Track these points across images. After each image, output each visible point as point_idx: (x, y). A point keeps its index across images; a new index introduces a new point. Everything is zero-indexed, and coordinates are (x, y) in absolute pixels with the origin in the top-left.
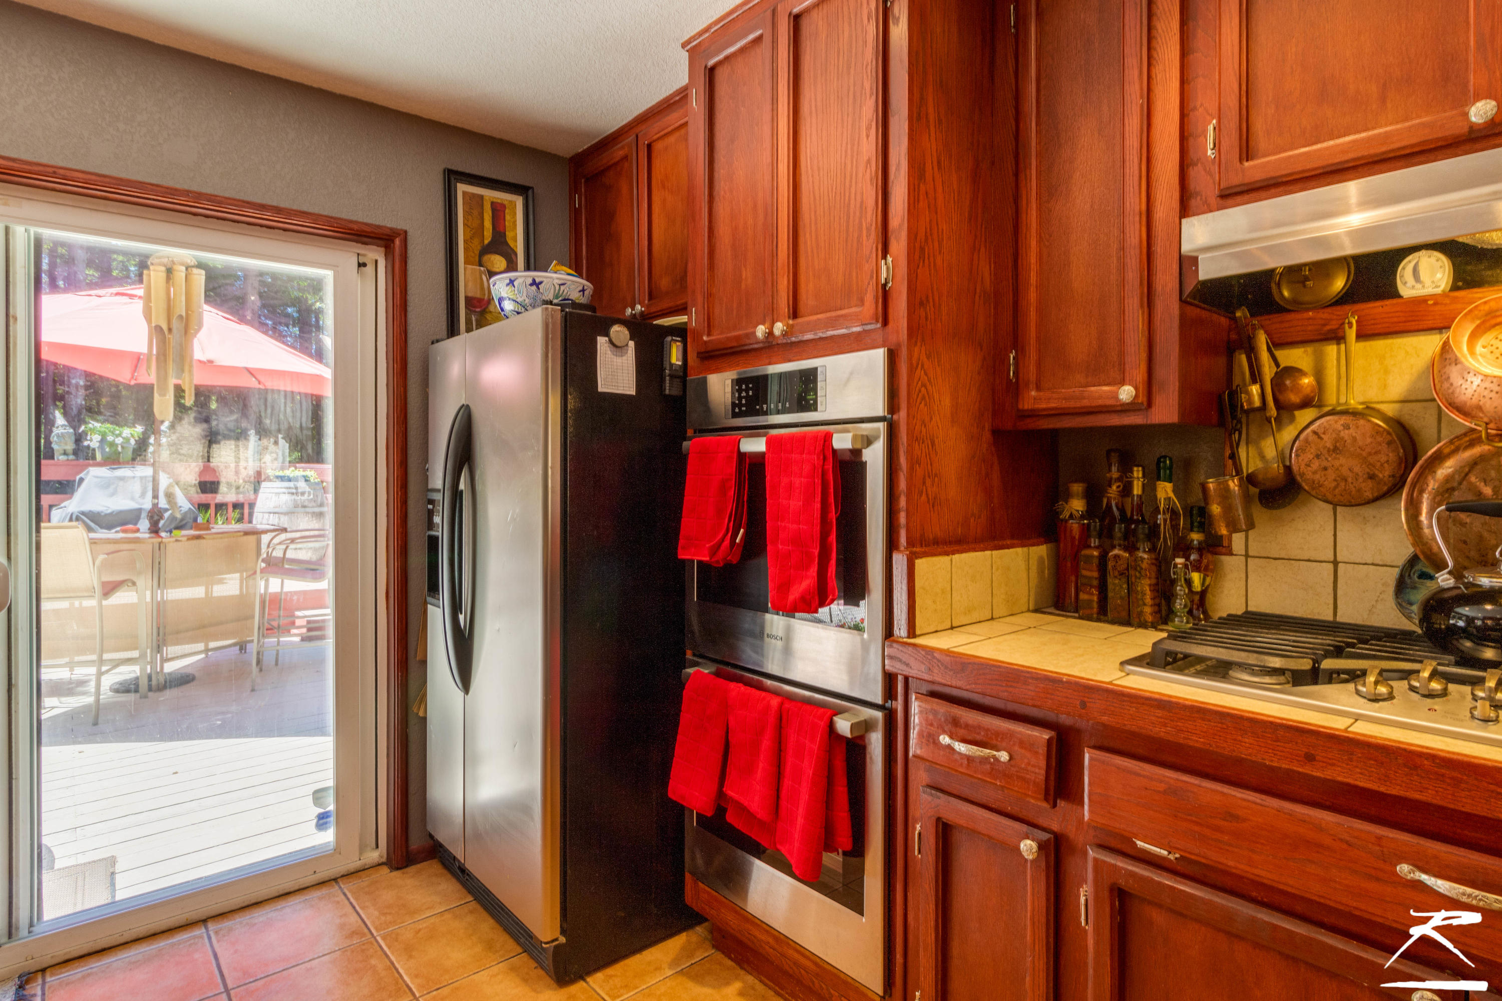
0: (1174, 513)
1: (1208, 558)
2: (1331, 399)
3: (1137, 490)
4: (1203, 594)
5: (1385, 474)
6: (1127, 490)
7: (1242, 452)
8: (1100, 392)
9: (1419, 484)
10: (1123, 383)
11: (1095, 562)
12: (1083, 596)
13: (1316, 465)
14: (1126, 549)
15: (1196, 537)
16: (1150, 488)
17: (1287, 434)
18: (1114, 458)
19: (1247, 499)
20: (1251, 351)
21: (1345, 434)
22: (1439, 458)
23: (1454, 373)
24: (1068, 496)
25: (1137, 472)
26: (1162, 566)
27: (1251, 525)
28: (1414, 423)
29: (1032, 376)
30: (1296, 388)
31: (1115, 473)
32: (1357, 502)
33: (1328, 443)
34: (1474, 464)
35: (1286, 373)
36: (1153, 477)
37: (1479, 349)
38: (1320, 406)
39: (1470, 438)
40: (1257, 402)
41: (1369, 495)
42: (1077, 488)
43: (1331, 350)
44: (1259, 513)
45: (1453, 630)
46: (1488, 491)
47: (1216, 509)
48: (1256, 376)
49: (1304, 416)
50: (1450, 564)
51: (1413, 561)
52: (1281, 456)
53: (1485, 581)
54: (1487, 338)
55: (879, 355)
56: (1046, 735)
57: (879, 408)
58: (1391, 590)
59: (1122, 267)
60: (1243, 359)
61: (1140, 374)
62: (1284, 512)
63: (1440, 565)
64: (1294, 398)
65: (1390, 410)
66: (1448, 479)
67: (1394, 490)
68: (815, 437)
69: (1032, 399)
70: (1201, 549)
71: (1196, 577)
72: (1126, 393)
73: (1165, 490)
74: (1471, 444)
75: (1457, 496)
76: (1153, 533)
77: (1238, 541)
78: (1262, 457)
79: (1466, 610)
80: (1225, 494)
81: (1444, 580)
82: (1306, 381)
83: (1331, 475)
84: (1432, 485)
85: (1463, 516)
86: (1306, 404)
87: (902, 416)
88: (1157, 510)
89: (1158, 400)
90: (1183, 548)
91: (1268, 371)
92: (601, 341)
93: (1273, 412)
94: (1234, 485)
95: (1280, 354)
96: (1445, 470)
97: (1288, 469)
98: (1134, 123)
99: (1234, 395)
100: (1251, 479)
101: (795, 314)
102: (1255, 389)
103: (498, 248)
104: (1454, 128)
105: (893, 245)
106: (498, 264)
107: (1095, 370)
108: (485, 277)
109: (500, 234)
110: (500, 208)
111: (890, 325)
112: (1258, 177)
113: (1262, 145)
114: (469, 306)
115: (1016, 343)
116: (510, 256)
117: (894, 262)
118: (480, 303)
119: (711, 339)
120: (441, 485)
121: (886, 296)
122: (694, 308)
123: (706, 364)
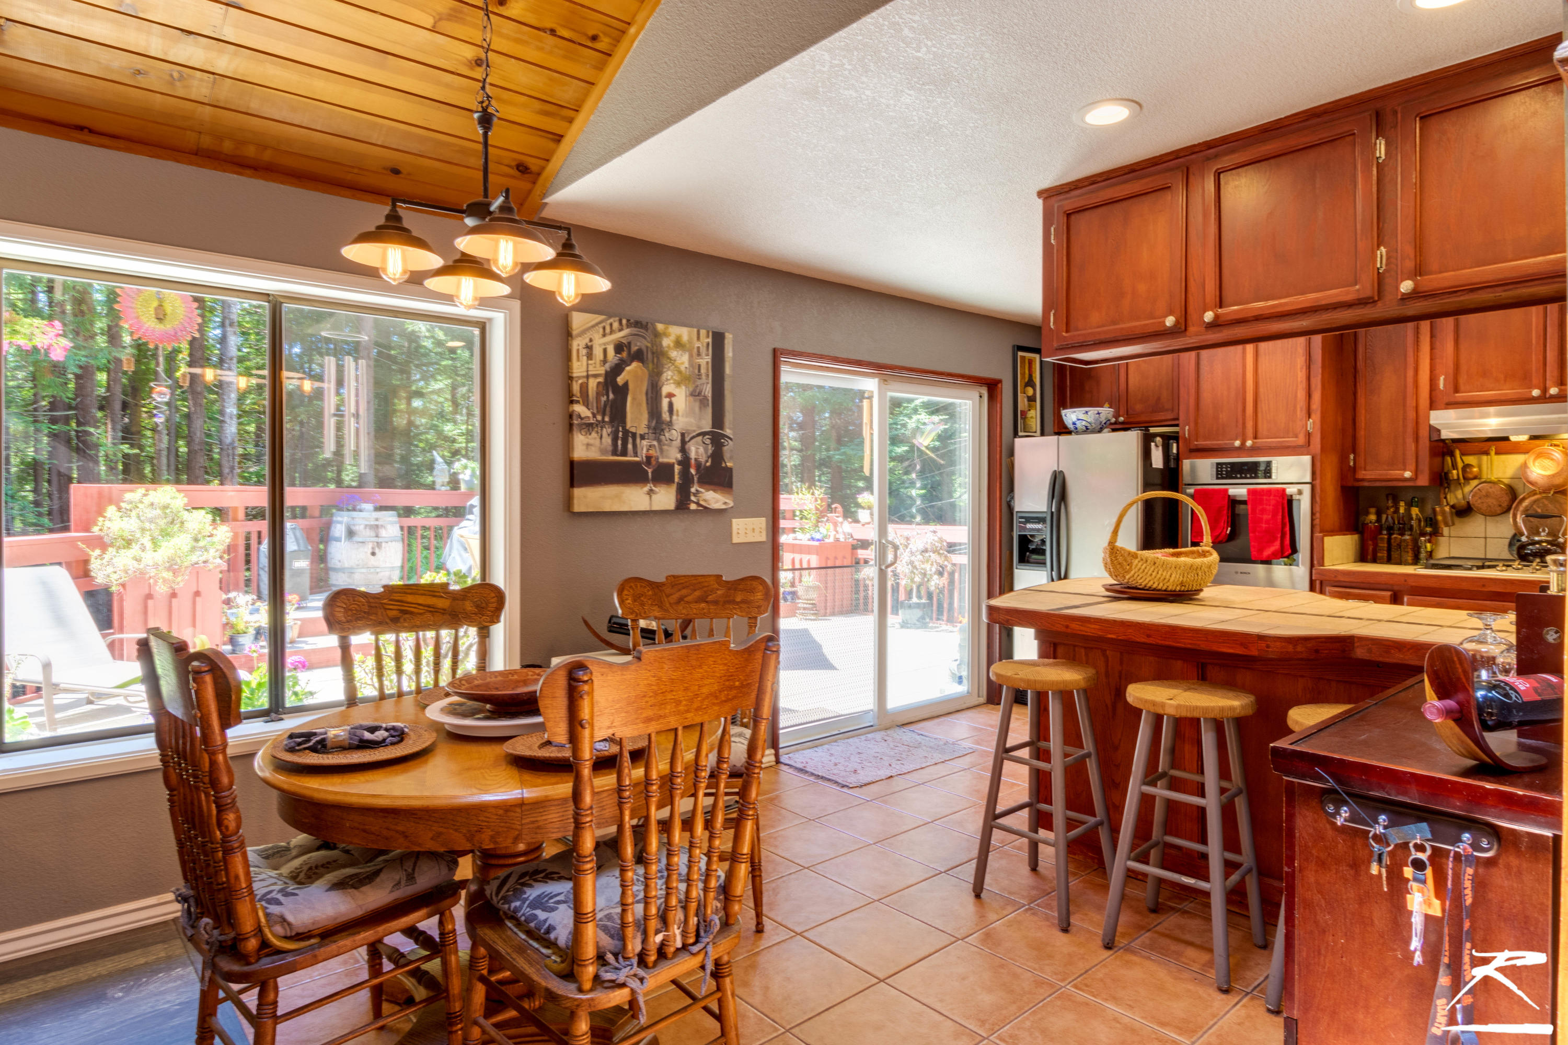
0: (1420, 521)
1: (1434, 538)
2: (1485, 476)
3: (1402, 510)
4: (1431, 552)
5: (1505, 504)
6: (1397, 511)
7: (1448, 497)
8: (1395, 473)
9: (1517, 508)
10: (1405, 470)
11: (1386, 541)
12: (1379, 555)
13: (1479, 501)
14: (1400, 534)
15: (1428, 530)
16: (1408, 511)
17: (1467, 489)
18: (1390, 497)
19: (1451, 513)
20: (1452, 455)
21: (1490, 490)
22: (1524, 499)
23: (1528, 471)
24: (1368, 513)
25: (1402, 504)
26: (1415, 542)
27: (1453, 524)
28: (1515, 487)
29: (1363, 465)
30: (1471, 472)
31: (1390, 503)
32: (1494, 515)
33: (1484, 493)
34: (1535, 501)
35: (1467, 467)
36: (1410, 505)
37: (1537, 464)
38: (1480, 479)
39: (1534, 493)
40: (1455, 477)
41: (1499, 512)
42: (1373, 510)
43: (1485, 458)
44: (1457, 520)
45: (1527, 554)
46: (1539, 510)
47: (1440, 518)
48: (1454, 466)
49: (1474, 483)
50: (1526, 533)
51: (1515, 535)
52: (1464, 498)
53: (1537, 538)
54: (1539, 460)
55: (1307, 459)
56: (1389, 593)
57: (1308, 479)
58: (1507, 547)
59: (1405, 426)
60: (1449, 459)
61: (1413, 467)
62: (1466, 519)
63: (1522, 534)
64: (1470, 476)
65: (1506, 481)
66: (1527, 506)
67: (1508, 510)
68: (1277, 490)
69: (1361, 474)
70: (1431, 534)
71: (1428, 545)
72: (1408, 474)
73: (1415, 511)
74: (1535, 494)
75: (1530, 512)
76: (1411, 528)
77: (1446, 531)
78: (1456, 498)
79: (1530, 547)
80: (1443, 513)
81: (1524, 539)
82: (1475, 470)
83: (1485, 505)
84: (1521, 508)
85: (1531, 519)
86: (1475, 478)
87: (1318, 482)
88: (1412, 519)
89: (1420, 477)
90: (1423, 534)
91: (1460, 465)
92: (1153, 444)
93: (1462, 480)
94: (1447, 509)
95: (1464, 458)
96: (1526, 503)
97: (1468, 503)
98: (1410, 373)
99: (1446, 474)
100: (1453, 507)
101: (1256, 438)
102: (1455, 472)
103: (1030, 383)
104: (1527, 396)
105: (1313, 416)
106: (1030, 391)
107: (1392, 464)
108: (1026, 400)
109: (1031, 376)
110: (1031, 362)
111: (1312, 446)
112: (1461, 400)
113: (1462, 388)
114: (1022, 415)
115: (1354, 452)
116: (1034, 387)
117: (1314, 422)
118: (1024, 413)
119: (1201, 443)
120: (1045, 510)
121: (1309, 435)
122: (1187, 428)
123: (1194, 454)
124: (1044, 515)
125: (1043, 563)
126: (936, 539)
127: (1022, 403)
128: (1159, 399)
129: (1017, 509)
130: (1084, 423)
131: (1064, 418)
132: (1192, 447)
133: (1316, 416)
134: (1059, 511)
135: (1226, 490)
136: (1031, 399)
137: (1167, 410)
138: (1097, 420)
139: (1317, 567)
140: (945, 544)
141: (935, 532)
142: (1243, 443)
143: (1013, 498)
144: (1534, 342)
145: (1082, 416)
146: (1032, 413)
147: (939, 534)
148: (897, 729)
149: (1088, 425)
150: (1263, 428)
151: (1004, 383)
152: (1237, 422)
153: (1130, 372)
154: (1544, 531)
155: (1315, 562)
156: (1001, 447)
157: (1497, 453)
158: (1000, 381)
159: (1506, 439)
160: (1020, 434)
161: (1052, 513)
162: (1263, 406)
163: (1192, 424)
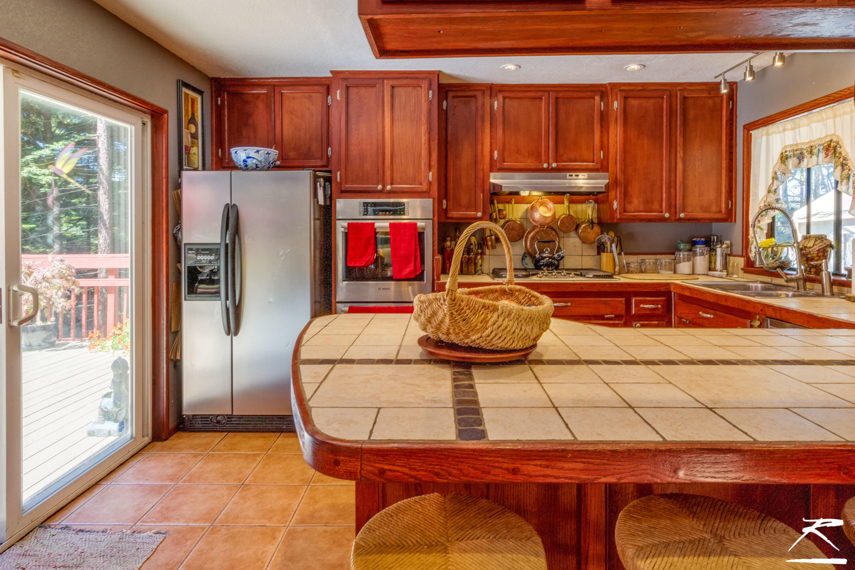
2: (508, 217)
5: (520, 234)
8: (471, 214)
9: (526, 237)
10: (477, 211)
13: (508, 233)
15: (480, 251)
18: (458, 230)
20: (493, 203)
22: (530, 232)
23: (533, 213)
27: (491, 249)
29: (452, 208)
30: (502, 214)
32: (513, 240)
34: (537, 232)
35: (500, 210)
38: (506, 218)
39: (536, 227)
40: (495, 217)
41: (516, 239)
43: (509, 205)
47: (489, 243)
48: (494, 210)
49: (503, 221)
51: (525, 253)
53: (544, 255)
55: (431, 201)
57: (431, 216)
59: (476, 182)
61: (482, 210)
64: (502, 217)
66: (533, 236)
67: (521, 238)
68: (410, 224)
69: (451, 214)
70: (481, 254)
71: (480, 261)
72: (479, 215)
76: (472, 250)
77: (487, 252)
80: (492, 240)
82: (504, 212)
83: (511, 235)
84: (530, 237)
86: (504, 217)
87: (435, 219)
88: (471, 244)
91: (497, 210)
92: (318, 184)
93: (498, 220)
95: (499, 205)
96: (532, 234)
98: (479, 147)
101: (392, 183)
102: (495, 214)
103: (192, 121)
104: (540, 167)
105: (432, 169)
106: (193, 129)
107: (468, 208)
108: (189, 136)
109: (193, 114)
110: (193, 101)
111: (431, 192)
112: (506, 167)
113: (506, 160)
114: (186, 150)
115: (446, 198)
116: (196, 125)
117: (433, 174)
118: (188, 149)
119: (349, 186)
120: (219, 241)
121: (430, 184)
122: (339, 173)
123: (344, 195)
124: (217, 247)
125: (217, 293)
126: (64, 266)
127: (187, 140)
128: (310, 149)
129: (184, 241)
130: (254, 161)
131: (233, 155)
132: (343, 189)
133: (435, 169)
134: (233, 243)
135: (373, 224)
136: (194, 136)
137: (316, 158)
138: (266, 159)
139: (436, 282)
140: (73, 271)
141: (62, 261)
142: (384, 186)
143: (180, 229)
144: (543, 134)
145: (252, 154)
146: (194, 150)
147: (67, 262)
148: (40, 533)
149: (258, 163)
150: (397, 176)
151: (170, 114)
152: (378, 171)
153: (284, 124)
154: (547, 250)
155: (435, 278)
156: (167, 178)
157: (515, 203)
158: (166, 112)
159: (517, 193)
160: (185, 167)
161: (227, 245)
162: (397, 160)
163: (343, 171)
